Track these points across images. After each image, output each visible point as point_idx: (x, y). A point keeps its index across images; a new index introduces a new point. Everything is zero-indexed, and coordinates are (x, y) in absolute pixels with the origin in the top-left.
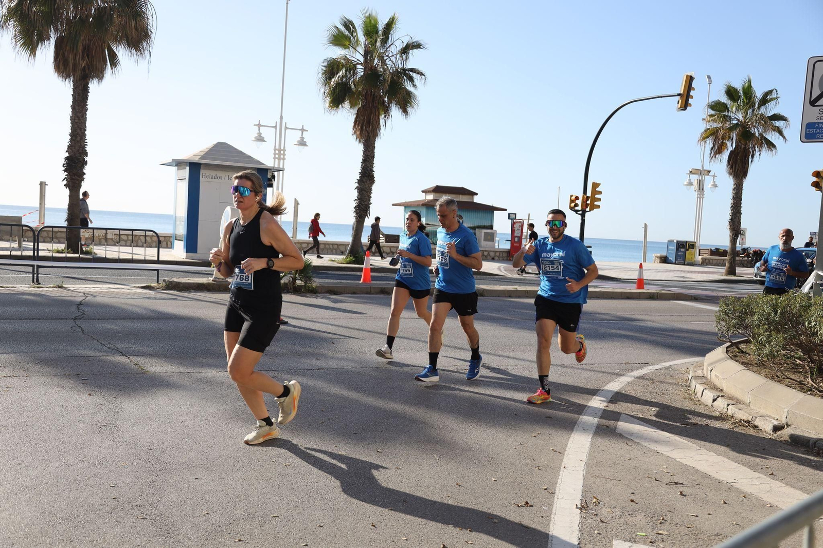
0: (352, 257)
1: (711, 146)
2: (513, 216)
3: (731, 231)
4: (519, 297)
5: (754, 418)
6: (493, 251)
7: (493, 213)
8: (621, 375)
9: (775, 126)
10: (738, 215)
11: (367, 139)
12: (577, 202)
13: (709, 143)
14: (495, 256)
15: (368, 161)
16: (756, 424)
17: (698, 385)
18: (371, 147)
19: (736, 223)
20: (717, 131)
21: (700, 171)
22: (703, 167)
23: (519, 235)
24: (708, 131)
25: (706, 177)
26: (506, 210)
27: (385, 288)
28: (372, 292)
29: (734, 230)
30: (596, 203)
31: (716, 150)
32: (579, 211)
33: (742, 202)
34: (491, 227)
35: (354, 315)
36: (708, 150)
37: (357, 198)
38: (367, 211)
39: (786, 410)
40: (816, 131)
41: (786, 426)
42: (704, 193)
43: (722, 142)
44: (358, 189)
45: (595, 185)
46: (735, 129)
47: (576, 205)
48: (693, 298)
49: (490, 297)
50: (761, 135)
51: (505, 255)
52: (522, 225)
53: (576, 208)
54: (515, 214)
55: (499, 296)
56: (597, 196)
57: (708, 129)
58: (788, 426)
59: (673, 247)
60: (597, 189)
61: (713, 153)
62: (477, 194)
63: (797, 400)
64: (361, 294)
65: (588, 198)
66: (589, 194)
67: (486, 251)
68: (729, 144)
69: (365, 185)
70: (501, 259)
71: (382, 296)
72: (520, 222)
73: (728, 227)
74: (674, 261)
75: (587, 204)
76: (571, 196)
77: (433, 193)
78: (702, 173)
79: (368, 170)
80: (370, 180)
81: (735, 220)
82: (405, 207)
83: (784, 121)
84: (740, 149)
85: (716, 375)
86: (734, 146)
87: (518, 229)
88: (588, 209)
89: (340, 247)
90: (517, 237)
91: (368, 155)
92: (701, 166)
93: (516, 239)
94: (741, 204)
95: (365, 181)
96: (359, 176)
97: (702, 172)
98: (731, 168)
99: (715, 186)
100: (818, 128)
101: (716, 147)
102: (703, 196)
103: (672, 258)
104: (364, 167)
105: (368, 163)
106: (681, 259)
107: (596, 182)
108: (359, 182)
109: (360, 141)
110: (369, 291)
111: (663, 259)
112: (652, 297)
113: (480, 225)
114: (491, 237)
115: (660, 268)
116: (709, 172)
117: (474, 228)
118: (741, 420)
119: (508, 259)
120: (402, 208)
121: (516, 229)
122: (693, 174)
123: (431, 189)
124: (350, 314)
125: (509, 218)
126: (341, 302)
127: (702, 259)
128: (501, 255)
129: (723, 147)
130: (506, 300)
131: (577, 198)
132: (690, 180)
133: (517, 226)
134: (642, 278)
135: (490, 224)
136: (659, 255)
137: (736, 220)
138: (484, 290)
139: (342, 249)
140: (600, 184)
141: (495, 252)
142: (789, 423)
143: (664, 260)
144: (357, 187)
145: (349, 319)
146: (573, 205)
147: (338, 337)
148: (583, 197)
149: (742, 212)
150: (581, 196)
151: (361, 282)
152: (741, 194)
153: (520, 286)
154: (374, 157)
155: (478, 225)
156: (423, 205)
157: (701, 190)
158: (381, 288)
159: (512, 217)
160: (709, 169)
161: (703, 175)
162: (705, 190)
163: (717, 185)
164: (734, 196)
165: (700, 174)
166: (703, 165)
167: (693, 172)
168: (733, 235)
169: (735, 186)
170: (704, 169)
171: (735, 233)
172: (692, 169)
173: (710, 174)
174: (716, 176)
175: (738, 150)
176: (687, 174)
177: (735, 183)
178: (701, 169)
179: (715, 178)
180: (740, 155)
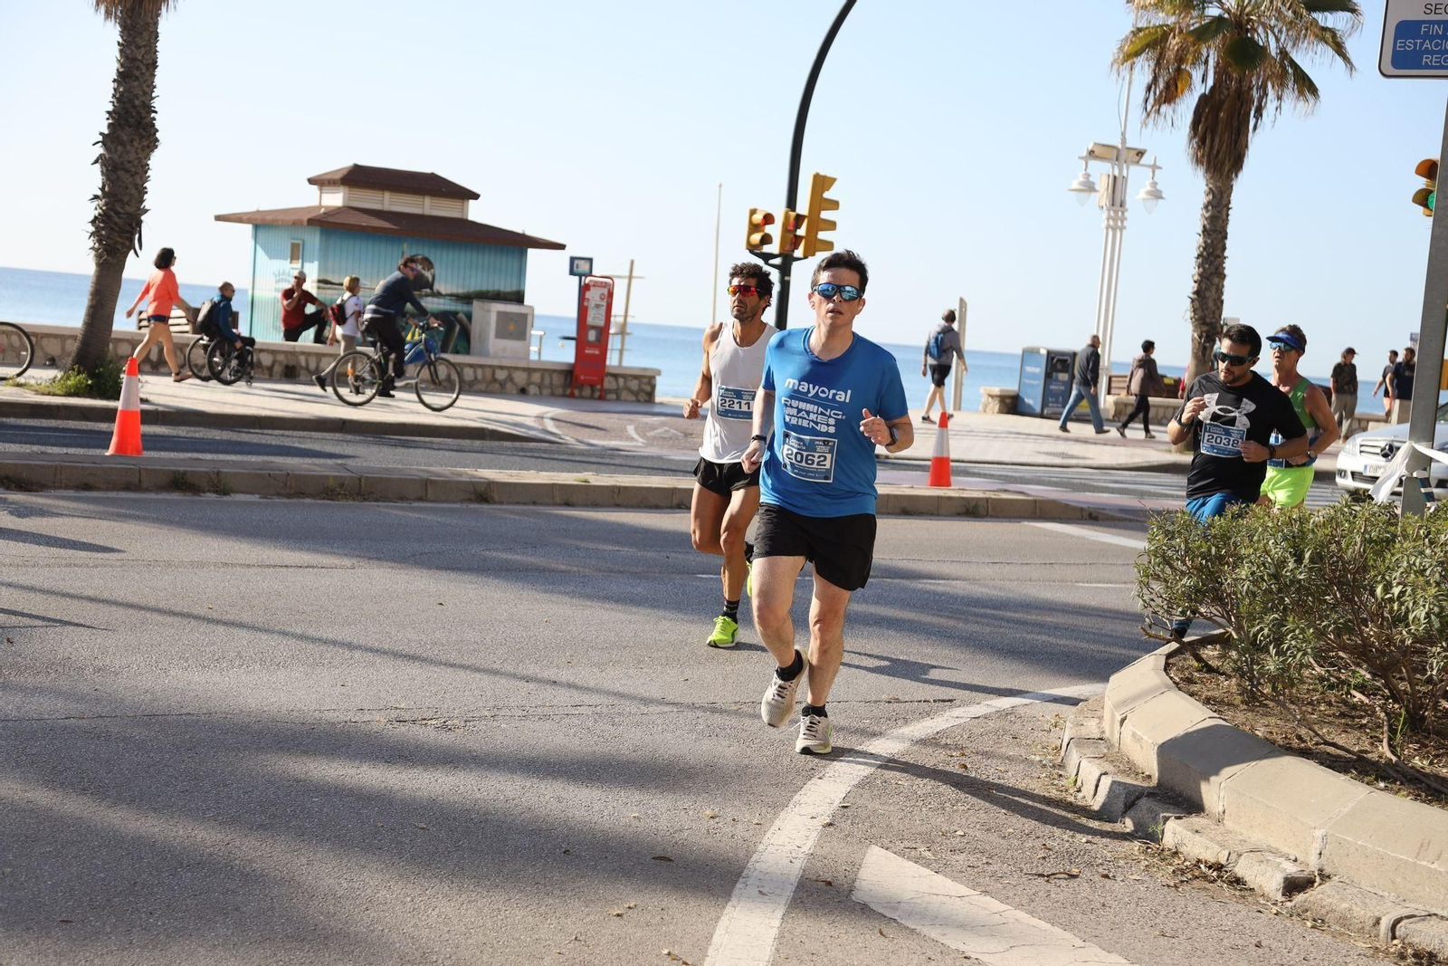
0: (82, 376)
1: (1151, 77)
2: (584, 267)
3: (1194, 331)
4: (595, 505)
5: (1233, 857)
6: (524, 369)
7: (523, 254)
8: (874, 735)
9: (1325, 29)
10: (1216, 280)
11: (132, 9)
12: (768, 229)
13: (1143, 70)
14: (529, 383)
15: (137, 78)
16: (1239, 875)
17: (1084, 763)
18: (145, 34)
19: (1211, 304)
20: (1165, 36)
21: (1115, 152)
22: (1124, 141)
23: (601, 323)
24: (1141, 34)
25: (1134, 169)
26: (561, 247)
27: (185, 473)
28: (144, 486)
29: (1205, 323)
30: (822, 235)
31: (1161, 93)
32: (774, 256)
33: (1228, 242)
34: (518, 297)
35: (83, 554)
36: (1139, 92)
37: (99, 193)
38: (133, 235)
39: (1319, 833)
40: (1422, 44)
41: (1318, 879)
42: (1126, 214)
43: (1179, 70)
44: (103, 165)
45: (821, 183)
46: (1216, 32)
47: (766, 239)
48: (1085, 515)
49: (508, 503)
50: (1284, 53)
51: (558, 380)
52: (611, 295)
53: (766, 249)
54: (590, 260)
55: (535, 503)
56: (825, 215)
57: (1140, 30)
58: (1325, 877)
59: (1038, 370)
60: (827, 195)
61: (1151, 100)
62: (475, 196)
63: (1351, 805)
64: (107, 490)
65: (799, 219)
66: (803, 207)
67: (502, 368)
68: (1197, 75)
69: (128, 152)
70: (546, 391)
71: (176, 496)
72: (604, 285)
73: (1189, 314)
74: (1038, 409)
75: (796, 237)
76: (753, 212)
77: (342, 188)
78: (1122, 158)
79: (134, 107)
80: (142, 137)
81: (1208, 294)
82: (256, 227)
83: (1349, 14)
84: (1226, 92)
85: (1134, 735)
86: (1210, 82)
87: (597, 306)
88: (798, 253)
89: (45, 342)
90: (593, 327)
91: (134, 60)
92: (1120, 136)
93: (592, 336)
94: (1224, 248)
95: (125, 138)
96: (107, 122)
97: (1124, 155)
98: (1202, 142)
99: (1156, 195)
100: (1427, 36)
101: (1161, 85)
102: (1122, 222)
103: (1033, 400)
104: (122, 94)
105: (136, 84)
106: (1057, 402)
107: (822, 173)
108: (107, 140)
109: (108, 14)
110: (135, 480)
111: (1008, 401)
112: (972, 510)
113: (484, 288)
114: (517, 327)
115: (999, 428)
116: (1141, 153)
117: (467, 298)
118: (1199, 861)
119: (568, 392)
120: (249, 228)
121: (592, 304)
122: (1097, 158)
123: (338, 176)
124: (70, 552)
125: (572, 273)
126: (42, 512)
127: (1116, 404)
128: (547, 381)
129: (1179, 85)
130: (556, 516)
131: (768, 219)
132: (1088, 175)
133: (594, 296)
134: (945, 455)
135: (514, 288)
136: (996, 390)
137: (1212, 294)
138: (491, 484)
139: (53, 348)
140: (834, 180)
141: (529, 371)
142: (1327, 871)
143: (1012, 405)
144: (101, 155)
145: (68, 565)
146: (756, 238)
147: (27, 621)
148: (787, 217)
149: (1226, 272)
150: (779, 211)
151: (110, 452)
152: (1226, 221)
153: (598, 472)
154: (154, 65)
155: (478, 288)
156: (311, 222)
157: (1117, 207)
158: (174, 472)
159: (579, 266)
160: (1140, 146)
161: (1125, 162)
162: (1128, 205)
163: (1161, 192)
164: (1208, 226)
165: (1117, 159)
166: (1123, 134)
167: (1096, 153)
168: (1200, 338)
169: (1211, 197)
170: (1128, 145)
171: (1207, 332)
172: (1095, 144)
173: (1142, 161)
174: (1160, 168)
175: (1221, 92)
176: (1080, 158)
177: (1210, 189)
178: (1120, 146)
179: (1157, 171)
180: (1225, 106)
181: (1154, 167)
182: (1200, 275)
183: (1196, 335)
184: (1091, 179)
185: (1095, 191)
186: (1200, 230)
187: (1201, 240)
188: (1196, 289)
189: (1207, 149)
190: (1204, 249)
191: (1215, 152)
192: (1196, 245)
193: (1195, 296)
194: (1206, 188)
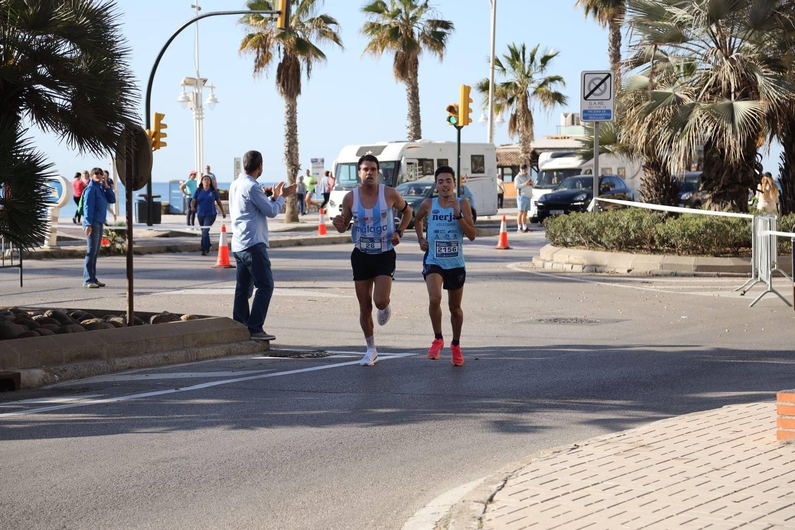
1: (256, 56)
3: (289, 167)
19: (294, 156)
20: (264, 38)
21: (195, 81)
22: (198, 75)
24: (254, 38)
25: (204, 88)
29: (295, 165)
30: (162, 140)
31: (260, 62)
33: (297, 128)
41: (633, 269)
42: (203, 111)
45: (159, 117)
56: (162, 131)
57: (251, 36)
60: (162, 122)
61: (257, 66)
66: (152, 125)
73: (286, 162)
78: (199, 84)
81: (293, 151)
84: (290, 62)
92: (196, 73)
94: (297, 131)
97: (199, 82)
98: (283, 85)
99: (215, 101)
100: (589, 113)
101: (260, 58)
102: (202, 115)
107: (160, 113)
116: (205, 81)
122: (187, 84)
129: (268, 58)
132: (185, 94)
140: (164, 115)
143: (166, 210)
149: (298, 141)
152: (295, 118)
157: (199, 109)
160: (205, 77)
161: (200, 85)
162: (203, 107)
163: (216, 99)
164: (289, 122)
165: (197, 83)
166: (198, 72)
167: (187, 82)
168: (292, 171)
169: (289, 108)
170: (201, 77)
171: (295, 169)
172: (187, 78)
173: (206, 85)
174: (214, 87)
175: (288, 62)
176: (182, 85)
177: (289, 105)
178: (197, 78)
179: (214, 89)
180: (291, 68)
181: (212, 87)
182: (289, 143)
183: (289, 170)
184: (187, 95)
185: (190, 101)
186: (285, 123)
187: (287, 127)
188: (287, 150)
189: (286, 87)
190: (289, 131)
191: (289, 89)
192: (284, 130)
193: (287, 153)
194: (286, 105)
